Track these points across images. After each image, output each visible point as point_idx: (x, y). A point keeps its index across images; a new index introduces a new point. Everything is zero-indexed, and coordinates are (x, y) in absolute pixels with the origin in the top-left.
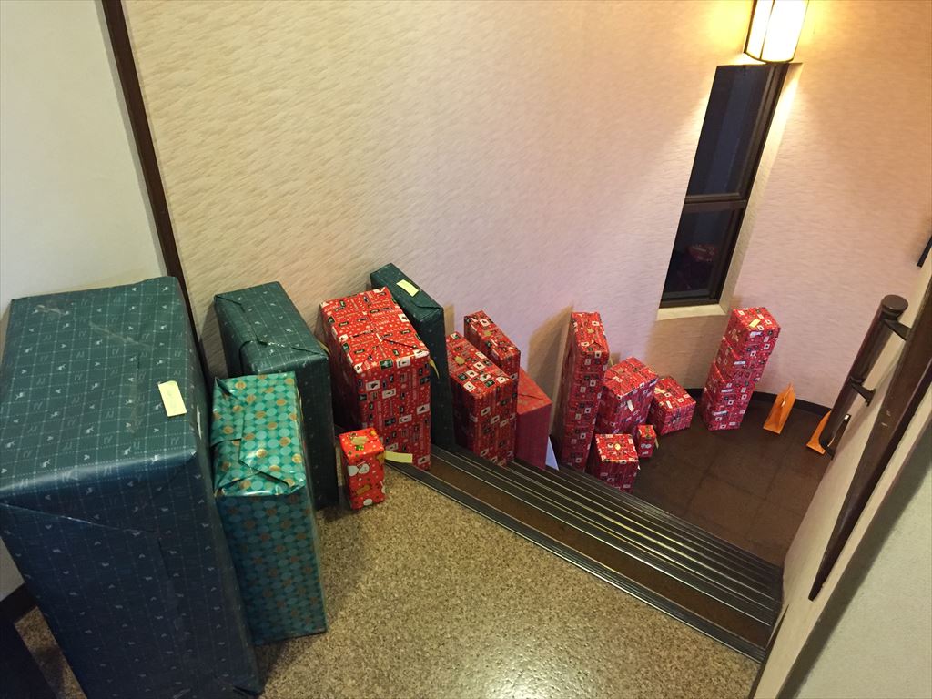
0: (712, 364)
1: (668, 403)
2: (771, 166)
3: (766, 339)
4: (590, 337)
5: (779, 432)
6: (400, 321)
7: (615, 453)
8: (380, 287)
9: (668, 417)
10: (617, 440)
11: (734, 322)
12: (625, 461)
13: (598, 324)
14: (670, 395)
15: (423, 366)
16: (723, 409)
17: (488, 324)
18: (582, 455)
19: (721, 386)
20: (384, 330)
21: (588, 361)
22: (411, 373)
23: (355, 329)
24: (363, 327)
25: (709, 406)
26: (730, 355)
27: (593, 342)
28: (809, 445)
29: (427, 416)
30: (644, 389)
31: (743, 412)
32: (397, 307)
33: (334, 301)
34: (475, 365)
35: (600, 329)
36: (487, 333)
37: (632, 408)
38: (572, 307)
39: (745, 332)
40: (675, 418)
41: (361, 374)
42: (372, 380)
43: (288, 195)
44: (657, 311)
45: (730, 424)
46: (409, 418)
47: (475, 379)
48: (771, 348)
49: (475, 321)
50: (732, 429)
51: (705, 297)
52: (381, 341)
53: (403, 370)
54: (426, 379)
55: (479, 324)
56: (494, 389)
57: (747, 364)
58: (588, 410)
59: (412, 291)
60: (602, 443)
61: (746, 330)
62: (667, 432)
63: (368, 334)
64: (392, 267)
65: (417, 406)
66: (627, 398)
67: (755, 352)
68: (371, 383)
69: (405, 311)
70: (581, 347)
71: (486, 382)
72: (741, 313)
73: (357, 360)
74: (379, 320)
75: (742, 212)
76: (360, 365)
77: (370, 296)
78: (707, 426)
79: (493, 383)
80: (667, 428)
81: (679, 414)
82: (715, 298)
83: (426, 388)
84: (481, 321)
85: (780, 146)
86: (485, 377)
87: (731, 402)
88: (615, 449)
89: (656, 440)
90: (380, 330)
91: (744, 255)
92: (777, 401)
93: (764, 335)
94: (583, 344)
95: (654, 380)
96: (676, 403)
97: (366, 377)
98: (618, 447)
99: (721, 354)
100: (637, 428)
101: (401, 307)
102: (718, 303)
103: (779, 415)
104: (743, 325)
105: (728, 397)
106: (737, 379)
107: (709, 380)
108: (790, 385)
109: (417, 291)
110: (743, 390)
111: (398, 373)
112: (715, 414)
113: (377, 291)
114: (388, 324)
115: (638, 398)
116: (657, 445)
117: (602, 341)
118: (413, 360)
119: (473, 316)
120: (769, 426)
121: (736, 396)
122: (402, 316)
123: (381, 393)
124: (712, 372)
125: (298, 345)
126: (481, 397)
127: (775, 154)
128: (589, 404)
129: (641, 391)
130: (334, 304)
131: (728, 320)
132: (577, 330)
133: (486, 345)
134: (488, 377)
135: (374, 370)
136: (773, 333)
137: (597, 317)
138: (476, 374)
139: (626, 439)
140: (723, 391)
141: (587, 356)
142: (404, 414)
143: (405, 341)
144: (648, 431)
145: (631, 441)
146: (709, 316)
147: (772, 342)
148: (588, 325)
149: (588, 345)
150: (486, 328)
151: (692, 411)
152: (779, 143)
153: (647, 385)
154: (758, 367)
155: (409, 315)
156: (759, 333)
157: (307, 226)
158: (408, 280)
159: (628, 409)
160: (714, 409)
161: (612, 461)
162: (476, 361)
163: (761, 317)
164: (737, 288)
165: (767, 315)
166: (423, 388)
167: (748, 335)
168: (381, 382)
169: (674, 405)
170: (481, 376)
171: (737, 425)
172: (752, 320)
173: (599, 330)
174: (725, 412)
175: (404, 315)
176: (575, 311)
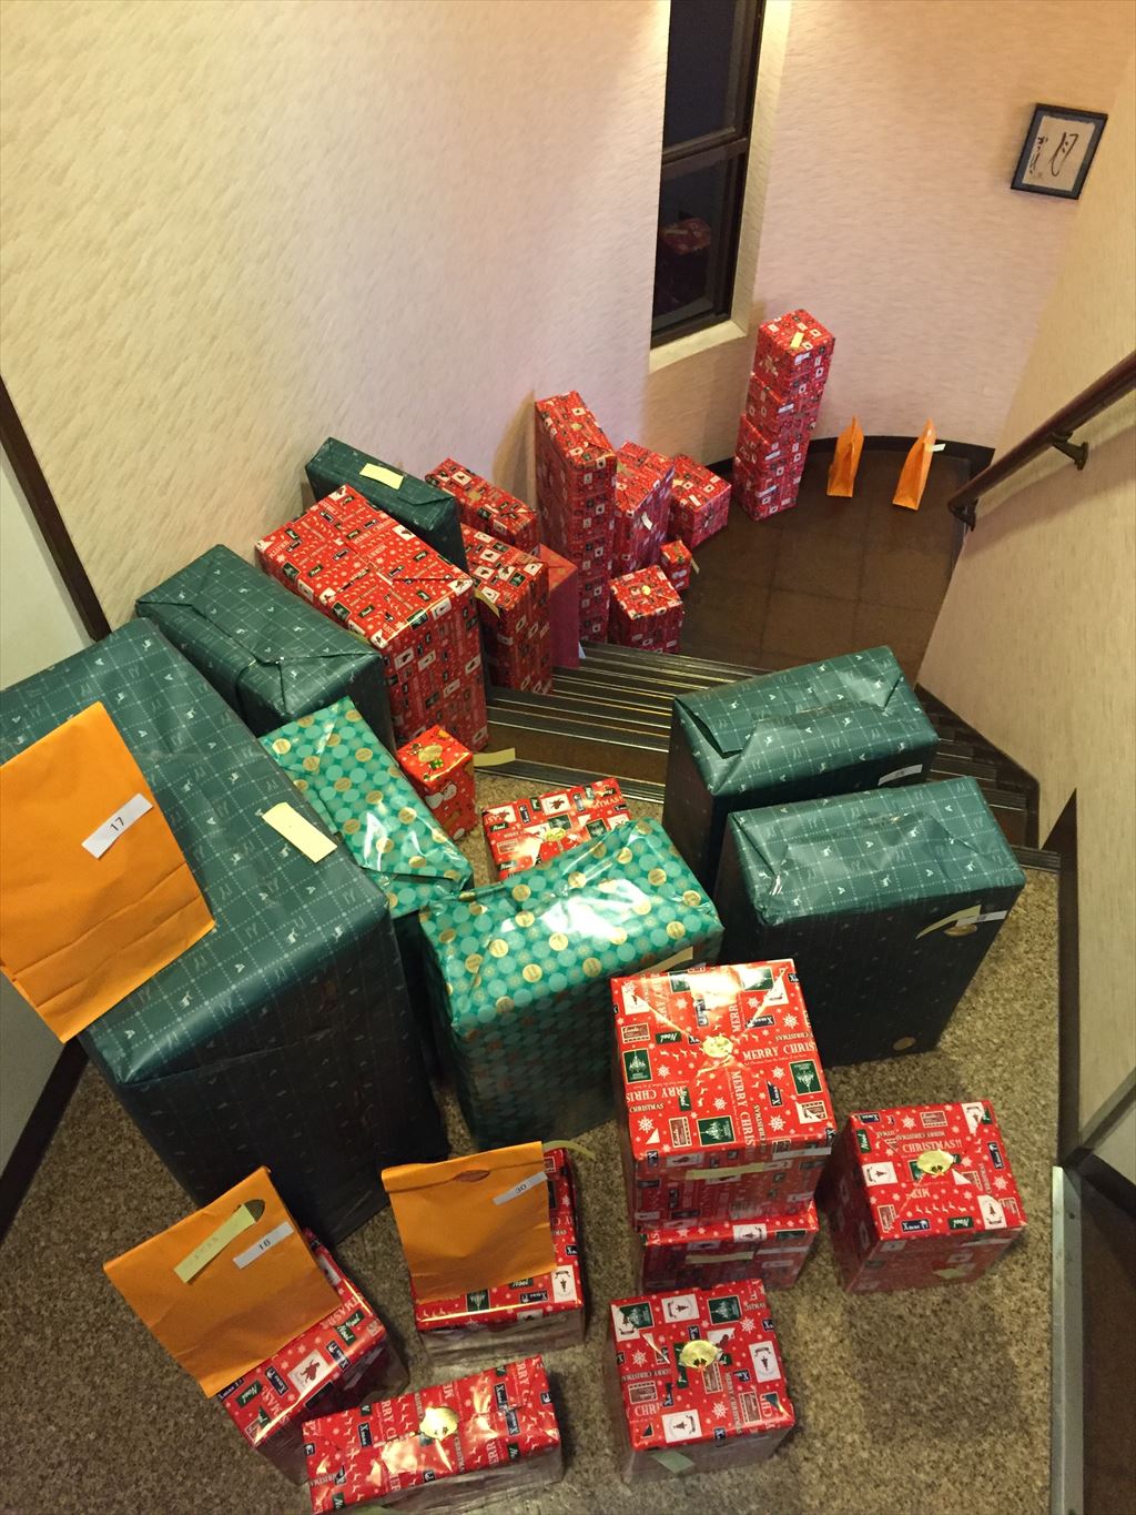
0: (742, 419)
1: (692, 498)
2: (780, 74)
3: (818, 361)
4: (580, 438)
5: (851, 495)
6: (402, 540)
7: (646, 601)
8: (336, 488)
9: (697, 519)
10: (641, 580)
11: (766, 345)
12: (664, 608)
13: (582, 412)
14: (691, 485)
15: (468, 602)
16: (771, 484)
17: (467, 479)
18: (600, 620)
19: (762, 451)
20: (386, 564)
21: (588, 478)
22: (453, 619)
23: (339, 574)
24: (349, 568)
25: (749, 484)
26: (769, 399)
27: (586, 444)
28: (894, 502)
29: (479, 673)
30: (659, 490)
31: (797, 480)
32: (384, 516)
33: (276, 534)
34: (483, 556)
35: (588, 419)
36: (474, 496)
37: (648, 524)
38: (532, 395)
39: (786, 358)
40: (707, 518)
41: (386, 648)
42: (402, 650)
43: (184, 389)
44: (647, 357)
45: (783, 503)
46: (456, 684)
47: (493, 579)
48: (826, 371)
49: (446, 479)
50: (787, 510)
51: (708, 312)
52: (390, 583)
53: (443, 619)
54: (473, 621)
55: (452, 482)
56: (528, 587)
57: (796, 407)
58: (599, 551)
59: (394, 481)
60: (622, 591)
61: (788, 355)
62: (698, 542)
63: (365, 577)
64: (334, 446)
65: (465, 663)
66: (640, 512)
67: (804, 386)
68: (402, 656)
69: (401, 521)
70: (570, 457)
71: (511, 579)
72: (773, 328)
73: (370, 627)
74: (369, 549)
75: (744, 158)
76: (379, 634)
77: (331, 509)
78: (750, 516)
79: (523, 578)
80: (699, 536)
81: (711, 510)
82: (722, 311)
83: (474, 633)
84: (455, 477)
85: (790, 35)
86: (506, 571)
87: (780, 470)
88: (643, 596)
89: (692, 562)
90: (381, 566)
91: (759, 232)
92: (840, 448)
93: (813, 354)
94: (573, 452)
95: (670, 471)
96: (703, 495)
97: (395, 650)
98: (647, 590)
99: (752, 400)
100: (661, 551)
101: (392, 515)
102: (728, 318)
103: (847, 470)
104: (781, 348)
105: (774, 465)
106: (786, 433)
107: (739, 445)
108: (854, 420)
109: (402, 478)
110: (796, 447)
111: (437, 626)
112: (761, 494)
113: (335, 496)
114: (387, 551)
115: (653, 507)
116: (697, 569)
117: (599, 437)
118: (454, 600)
119: (440, 472)
120: (836, 491)
121: (785, 460)
122: (399, 529)
123: (416, 664)
124: (744, 430)
125: (327, 650)
126: (513, 606)
127: (783, 52)
128: (599, 543)
129: (656, 494)
130: (278, 540)
131: (755, 343)
132: (554, 431)
133: (481, 515)
134: (511, 570)
135: (403, 635)
136: (824, 350)
137: (574, 399)
138: (491, 572)
139: (654, 573)
140: (768, 458)
141: (584, 470)
142: (450, 681)
143: (429, 572)
144: (677, 551)
145: (662, 576)
146: (723, 344)
147: (826, 363)
148: (568, 416)
149: (581, 452)
150: (468, 488)
151: (728, 501)
152: (786, 32)
153: (663, 482)
154: (812, 406)
155: (410, 527)
156: (807, 355)
157: (215, 428)
158: (376, 462)
159: (645, 527)
160: (758, 487)
161: (645, 614)
162: (481, 549)
163: (802, 326)
164: (757, 289)
165: (810, 322)
166: (470, 635)
167: (792, 362)
168: (414, 650)
169: (703, 499)
170: (500, 571)
171: (792, 502)
172: (791, 336)
173: (590, 422)
174: (774, 488)
175: (403, 528)
176: (538, 398)
